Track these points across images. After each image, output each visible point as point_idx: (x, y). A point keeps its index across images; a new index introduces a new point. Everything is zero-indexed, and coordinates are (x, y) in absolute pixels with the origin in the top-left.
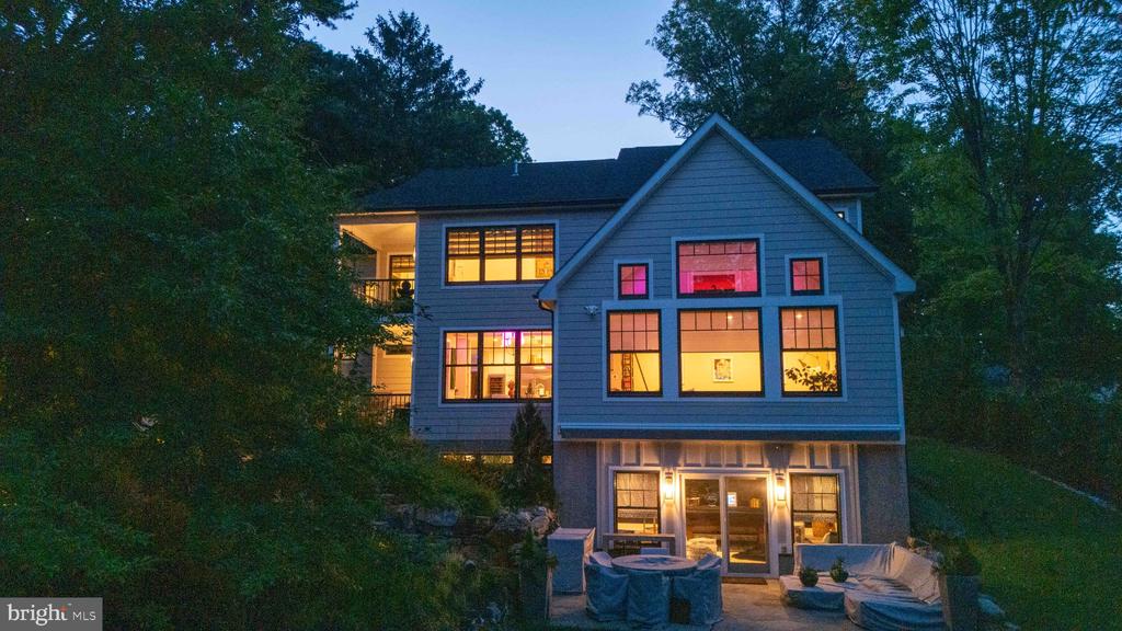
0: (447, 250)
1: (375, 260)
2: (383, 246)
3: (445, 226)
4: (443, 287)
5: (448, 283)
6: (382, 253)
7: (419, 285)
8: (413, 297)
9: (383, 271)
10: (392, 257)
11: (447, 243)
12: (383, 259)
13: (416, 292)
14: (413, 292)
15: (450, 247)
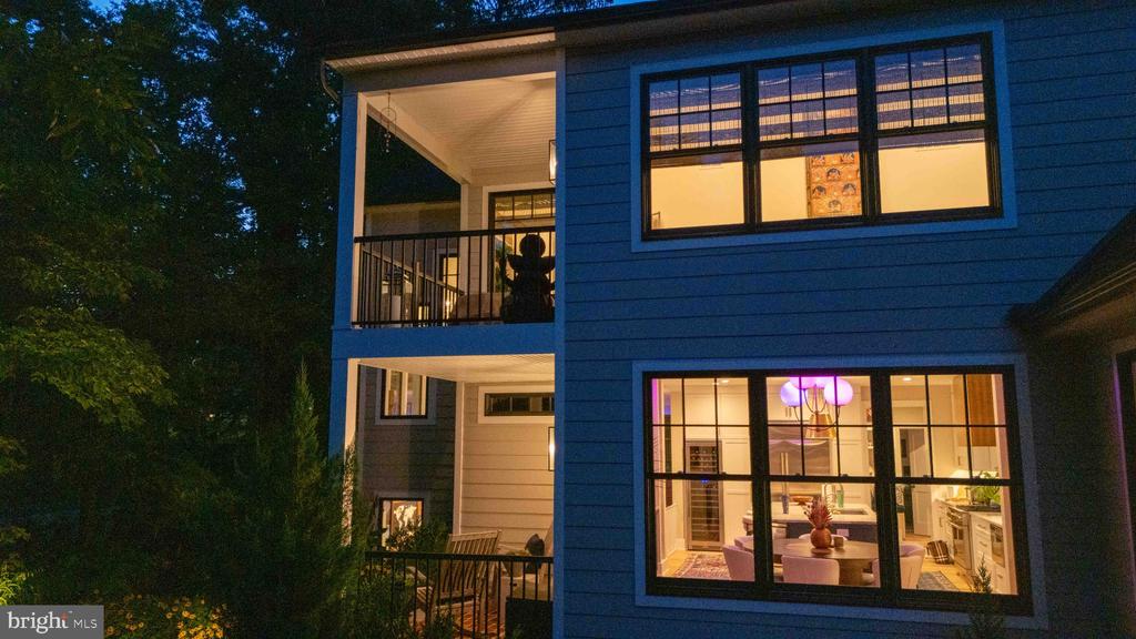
0: (645, 140)
1: (459, 209)
2: (474, 173)
3: (636, 72)
4: (637, 245)
5: (651, 235)
6: (475, 189)
7: (568, 243)
8: (552, 276)
9: (474, 213)
10: (493, 196)
11: (646, 121)
12: (475, 201)
13: (560, 263)
14: (550, 263)
15: (654, 131)
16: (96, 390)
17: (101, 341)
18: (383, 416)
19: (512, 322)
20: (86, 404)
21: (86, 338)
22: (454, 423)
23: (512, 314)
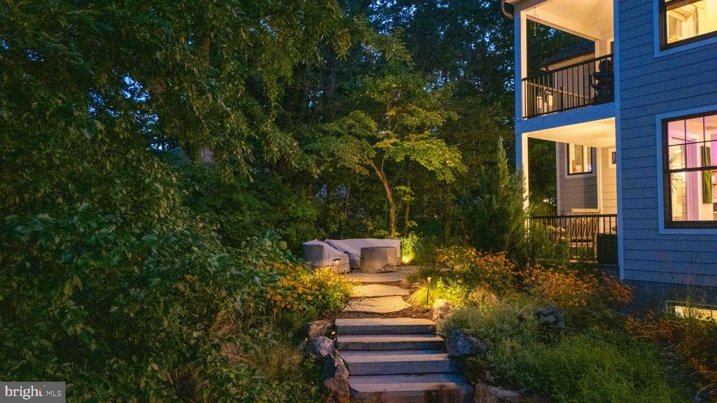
4: (657, 54)
5: (667, 47)
6: (604, 42)
12: (603, 48)
16: (433, 163)
17: (434, 144)
18: (569, 174)
19: (596, 105)
20: (430, 169)
21: (429, 143)
22: (596, 181)
23: (596, 101)
